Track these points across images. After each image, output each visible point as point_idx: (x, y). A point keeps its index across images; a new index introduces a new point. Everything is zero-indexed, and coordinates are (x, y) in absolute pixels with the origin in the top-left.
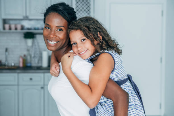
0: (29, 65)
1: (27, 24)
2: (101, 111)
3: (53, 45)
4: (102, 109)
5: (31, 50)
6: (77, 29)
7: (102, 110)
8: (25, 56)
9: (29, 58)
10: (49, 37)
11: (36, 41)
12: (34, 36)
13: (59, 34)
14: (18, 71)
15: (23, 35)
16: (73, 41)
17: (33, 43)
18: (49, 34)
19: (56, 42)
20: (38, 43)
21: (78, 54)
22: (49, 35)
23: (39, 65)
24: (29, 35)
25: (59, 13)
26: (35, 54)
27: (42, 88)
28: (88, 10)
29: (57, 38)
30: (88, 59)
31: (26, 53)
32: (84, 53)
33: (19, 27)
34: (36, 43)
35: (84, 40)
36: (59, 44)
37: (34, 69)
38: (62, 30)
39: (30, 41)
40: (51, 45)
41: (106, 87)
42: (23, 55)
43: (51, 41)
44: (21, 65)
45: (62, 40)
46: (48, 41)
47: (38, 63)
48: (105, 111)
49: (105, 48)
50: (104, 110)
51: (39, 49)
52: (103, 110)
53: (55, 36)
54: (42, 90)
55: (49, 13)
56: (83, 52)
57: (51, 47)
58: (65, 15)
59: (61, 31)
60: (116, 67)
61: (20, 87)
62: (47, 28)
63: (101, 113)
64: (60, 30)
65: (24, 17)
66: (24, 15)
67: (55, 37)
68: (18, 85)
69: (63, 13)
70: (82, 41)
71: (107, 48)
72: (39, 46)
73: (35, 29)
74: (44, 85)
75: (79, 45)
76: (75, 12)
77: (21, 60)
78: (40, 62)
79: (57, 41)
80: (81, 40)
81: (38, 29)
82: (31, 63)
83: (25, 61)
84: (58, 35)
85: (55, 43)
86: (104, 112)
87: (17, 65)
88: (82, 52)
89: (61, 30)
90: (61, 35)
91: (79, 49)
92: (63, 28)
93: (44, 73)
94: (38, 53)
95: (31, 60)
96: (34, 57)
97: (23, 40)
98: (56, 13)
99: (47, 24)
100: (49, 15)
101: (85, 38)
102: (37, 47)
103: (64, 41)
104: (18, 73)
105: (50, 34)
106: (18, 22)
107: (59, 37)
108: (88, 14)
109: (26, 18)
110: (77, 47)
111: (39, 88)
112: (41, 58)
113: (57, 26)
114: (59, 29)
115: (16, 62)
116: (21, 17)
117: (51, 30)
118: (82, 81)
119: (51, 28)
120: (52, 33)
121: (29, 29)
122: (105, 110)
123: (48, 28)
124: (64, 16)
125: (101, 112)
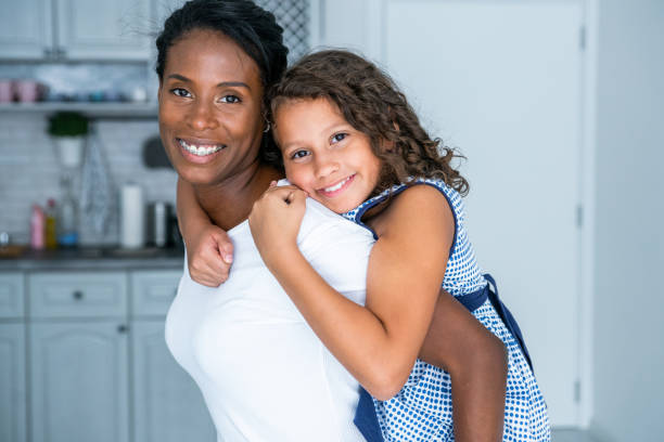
0: (68, 240)
1: (59, 80)
2: (399, 417)
3: (204, 161)
4: (402, 408)
5: (76, 181)
6: (315, 96)
7: (402, 412)
8: (52, 203)
9: (67, 211)
10: (190, 126)
11: (94, 147)
12: (90, 125)
13: (228, 115)
14: (26, 264)
15: (43, 124)
16: (298, 143)
17: (85, 153)
18: (186, 117)
19: (215, 148)
20: (104, 154)
21: (313, 194)
22: (188, 121)
23: (111, 239)
24: (69, 122)
25: (226, 32)
26: (91, 196)
27: (122, 329)
28: (301, 26)
29: (221, 130)
30: (356, 211)
31: (55, 192)
32: (343, 186)
33: (28, 91)
34: (96, 156)
35: (340, 136)
36: (228, 158)
37: (91, 257)
38: (240, 101)
39: (70, 148)
40: (196, 159)
41: (434, 324)
42: (43, 203)
43: (198, 145)
44: (38, 240)
45: (240, 138)
46: (184, 144)
47: (106, 230)
48: (415, 416)
49: (419, 167)
50: (410, 409)
51: (110, 176)
52: (406, 410)
53: (212, 125)
54: (123, 338)
55: (185, 34)
56: (339, 186)
57: (196, 169)
58: (248, 39)
59: (233, 102)
60: (458, 241)
61: (34, 327)
62: (177, 92)
63: (400, 425)
64: (230, 99)
65: (47, 52)
66: (49, 44)
67: (213, 129)
68: (27, 320)
69: (242, 33)
70: (335, 140)
71: (425, 169)
72: (107, 166)
73: (92, 99)
74: (130, 317)
75: (322, 158)
76: (281, 30)
77: (38, 221)
78: (113, 227)
79: (218, 145)
80: (331, 138)
81: (103, 99)
82: (75, 233)
83: (52, 224)
84: (222, 120)
85: (211, 154)
86: (411, 417)
87: (21, 241)
88: (337, 183)
89: (234, 97)
90: (236, 120)
91: (326, 171)
92: (241, 90)
93: (129, 270)
94: (105, 192)
95: (76, 222)
96: (90, 208)
97: (45, 143)
98: (211, 31)
99: (178, 77)
100: (186, 38)
101: (345, 128)
102: (100, 170)
103: (246, 144)
104: (28, 272)
105: (192, 114)
106: (22, 70)
107: (226, 128)
108: (301, 40)
109: (56, 57)
110: (315, 166)
111: (110, 328)
112: (116, 212)
113: (220, 85)
114: (228, 97)
115: (19, 228)
116: (37, 54)
117: (197, 101)
118: (345, 295)
119: (193, 91)
120: (202, 110)
121: (65, 99)
122: (414, 412)
123: (181, 94)
124: (246, 44)
125: (400, 421)
